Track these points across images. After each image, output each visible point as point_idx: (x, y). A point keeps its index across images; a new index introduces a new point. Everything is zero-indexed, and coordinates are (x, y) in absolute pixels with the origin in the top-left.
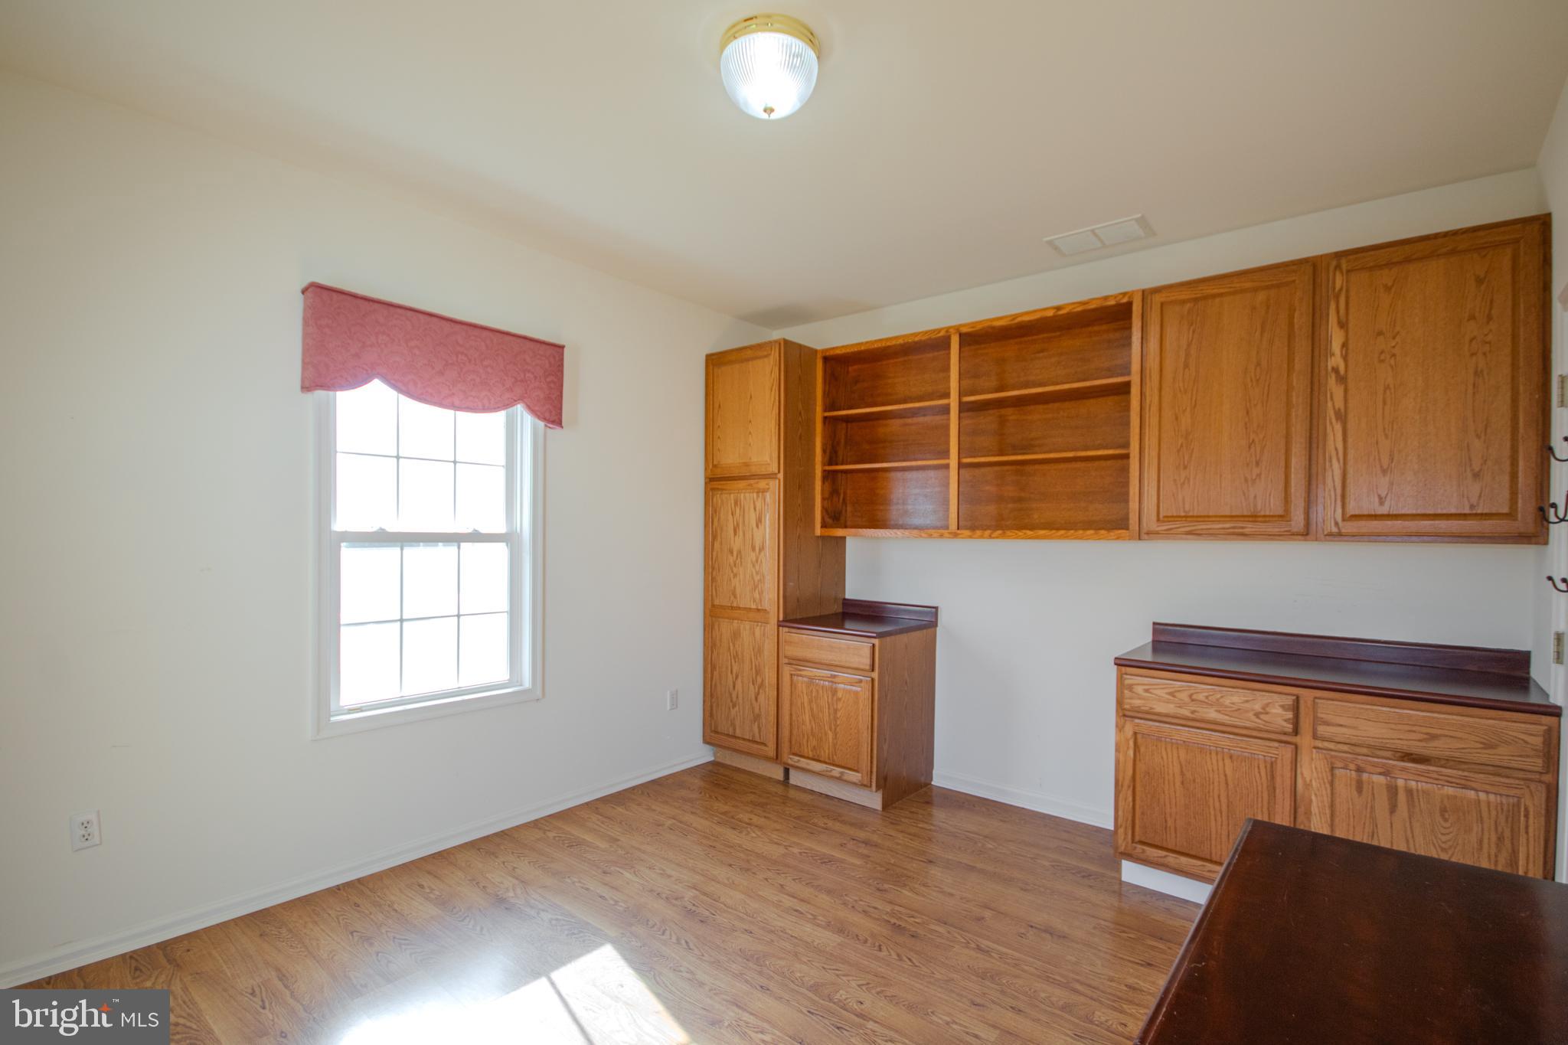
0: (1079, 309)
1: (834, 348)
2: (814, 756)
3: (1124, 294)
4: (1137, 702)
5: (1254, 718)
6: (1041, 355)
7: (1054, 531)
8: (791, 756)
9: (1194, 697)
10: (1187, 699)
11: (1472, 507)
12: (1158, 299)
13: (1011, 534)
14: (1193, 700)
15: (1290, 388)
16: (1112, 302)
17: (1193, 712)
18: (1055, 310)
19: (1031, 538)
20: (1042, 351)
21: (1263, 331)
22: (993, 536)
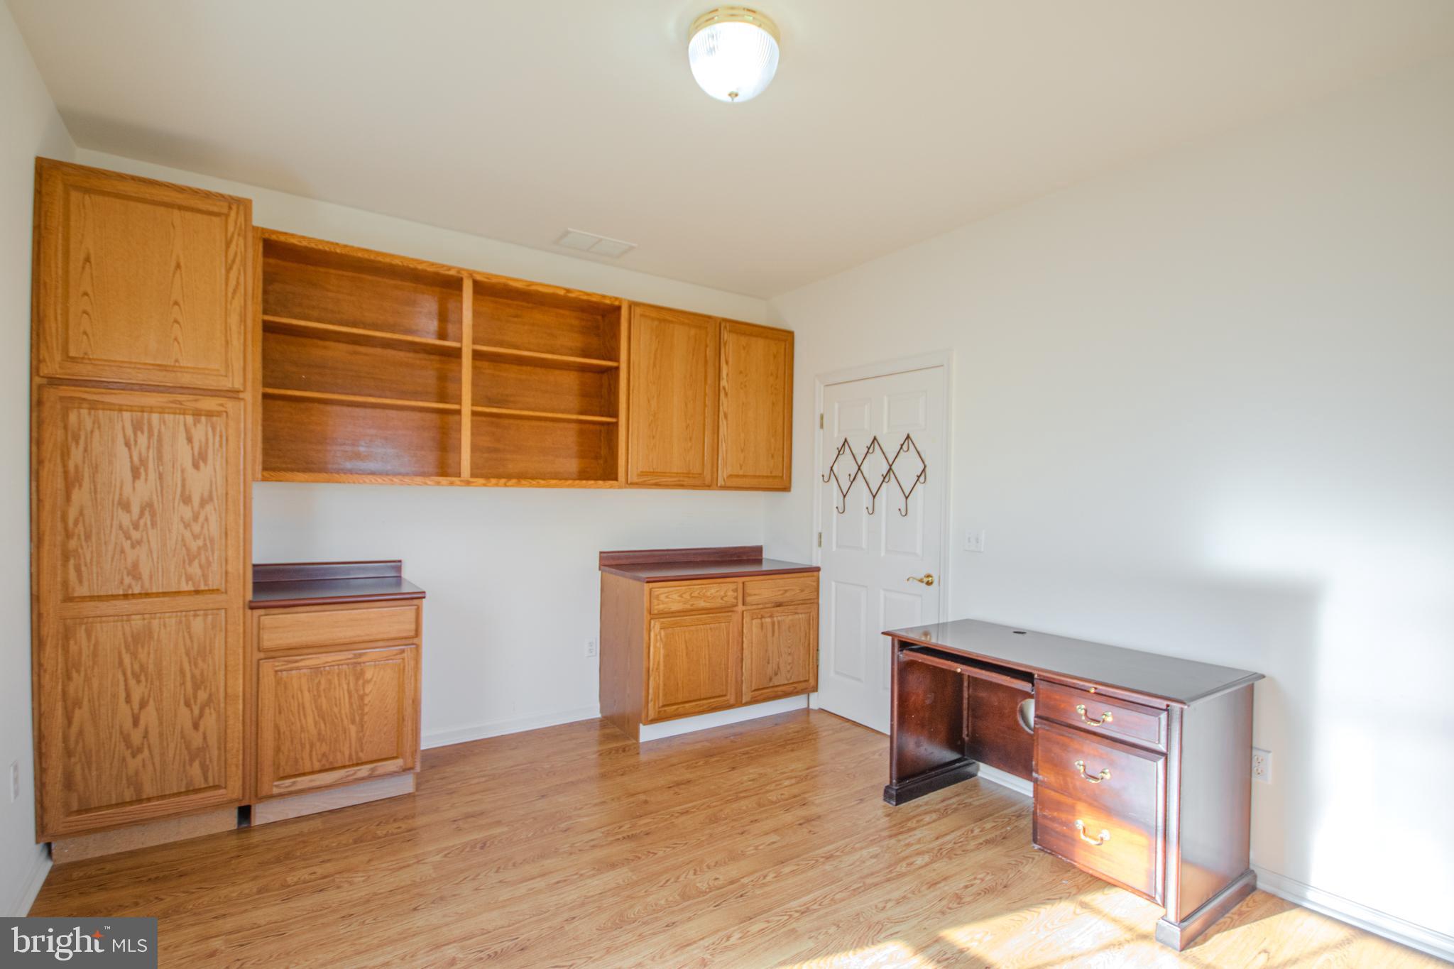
0: (585, 297)
1: (286, 234)
2: (324, 765)
3: (616, 299)
4: (661, 607)
5: (721, 601)
6: (516, 319)
7: (563, 481)
8: (276, 783)
9: (693, 595)
10: (689, 597)
11: (771, 473)
12: (638, 311)
13: (526, 483)
14: (692, 597)
15: (705, 394)
16: (608, 302)
17: (692, 605)
18: (565, 291)
19: (544, 487)
20: (516, 316)
21: (693, 355)
22: (508, 484)
